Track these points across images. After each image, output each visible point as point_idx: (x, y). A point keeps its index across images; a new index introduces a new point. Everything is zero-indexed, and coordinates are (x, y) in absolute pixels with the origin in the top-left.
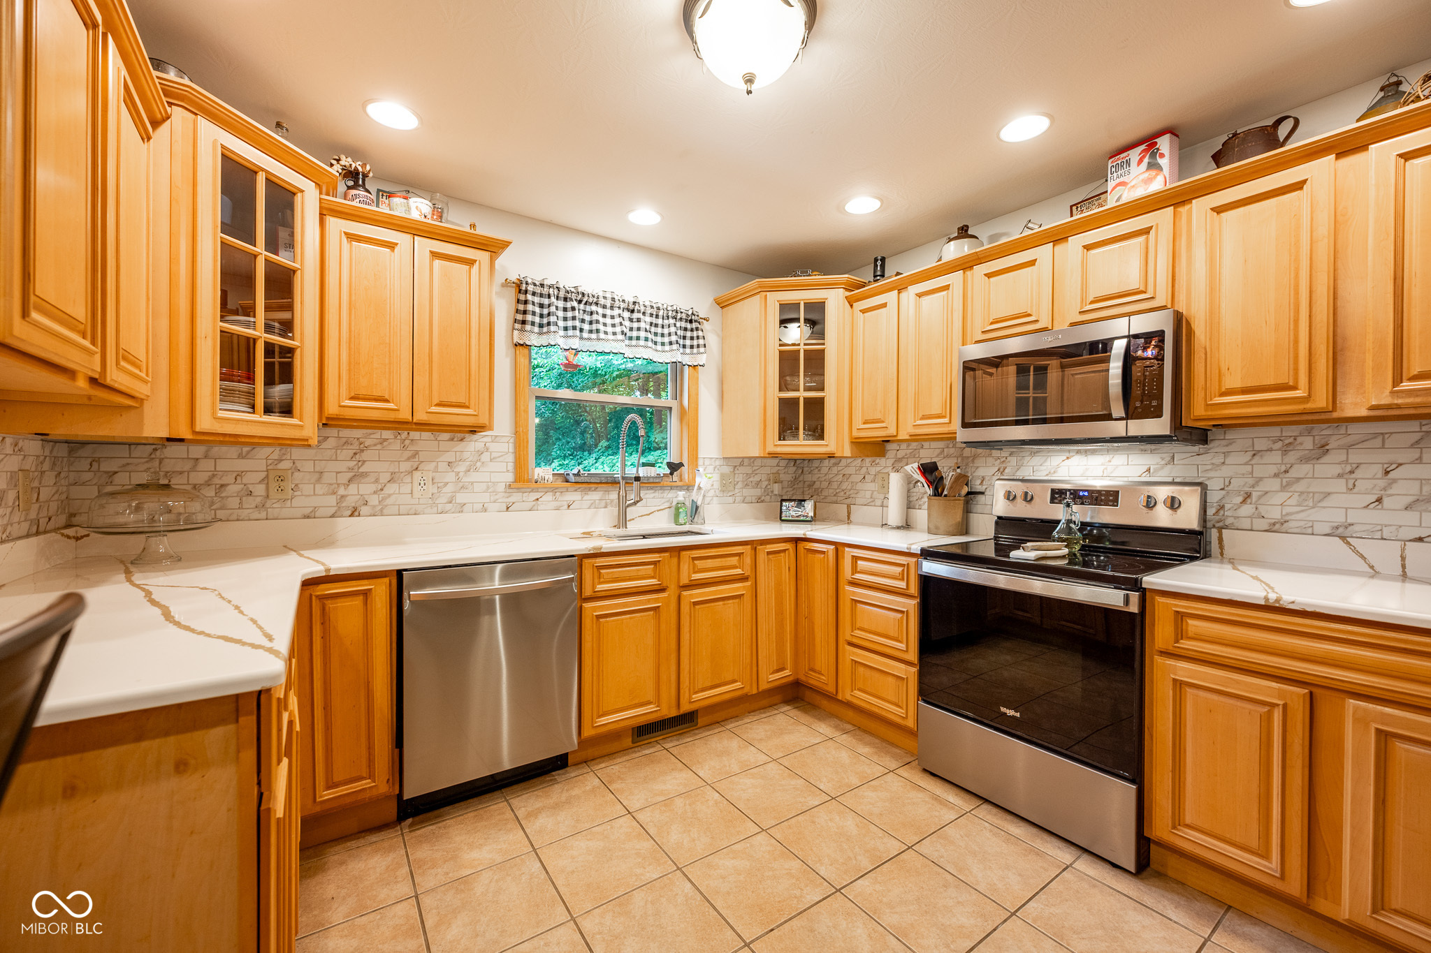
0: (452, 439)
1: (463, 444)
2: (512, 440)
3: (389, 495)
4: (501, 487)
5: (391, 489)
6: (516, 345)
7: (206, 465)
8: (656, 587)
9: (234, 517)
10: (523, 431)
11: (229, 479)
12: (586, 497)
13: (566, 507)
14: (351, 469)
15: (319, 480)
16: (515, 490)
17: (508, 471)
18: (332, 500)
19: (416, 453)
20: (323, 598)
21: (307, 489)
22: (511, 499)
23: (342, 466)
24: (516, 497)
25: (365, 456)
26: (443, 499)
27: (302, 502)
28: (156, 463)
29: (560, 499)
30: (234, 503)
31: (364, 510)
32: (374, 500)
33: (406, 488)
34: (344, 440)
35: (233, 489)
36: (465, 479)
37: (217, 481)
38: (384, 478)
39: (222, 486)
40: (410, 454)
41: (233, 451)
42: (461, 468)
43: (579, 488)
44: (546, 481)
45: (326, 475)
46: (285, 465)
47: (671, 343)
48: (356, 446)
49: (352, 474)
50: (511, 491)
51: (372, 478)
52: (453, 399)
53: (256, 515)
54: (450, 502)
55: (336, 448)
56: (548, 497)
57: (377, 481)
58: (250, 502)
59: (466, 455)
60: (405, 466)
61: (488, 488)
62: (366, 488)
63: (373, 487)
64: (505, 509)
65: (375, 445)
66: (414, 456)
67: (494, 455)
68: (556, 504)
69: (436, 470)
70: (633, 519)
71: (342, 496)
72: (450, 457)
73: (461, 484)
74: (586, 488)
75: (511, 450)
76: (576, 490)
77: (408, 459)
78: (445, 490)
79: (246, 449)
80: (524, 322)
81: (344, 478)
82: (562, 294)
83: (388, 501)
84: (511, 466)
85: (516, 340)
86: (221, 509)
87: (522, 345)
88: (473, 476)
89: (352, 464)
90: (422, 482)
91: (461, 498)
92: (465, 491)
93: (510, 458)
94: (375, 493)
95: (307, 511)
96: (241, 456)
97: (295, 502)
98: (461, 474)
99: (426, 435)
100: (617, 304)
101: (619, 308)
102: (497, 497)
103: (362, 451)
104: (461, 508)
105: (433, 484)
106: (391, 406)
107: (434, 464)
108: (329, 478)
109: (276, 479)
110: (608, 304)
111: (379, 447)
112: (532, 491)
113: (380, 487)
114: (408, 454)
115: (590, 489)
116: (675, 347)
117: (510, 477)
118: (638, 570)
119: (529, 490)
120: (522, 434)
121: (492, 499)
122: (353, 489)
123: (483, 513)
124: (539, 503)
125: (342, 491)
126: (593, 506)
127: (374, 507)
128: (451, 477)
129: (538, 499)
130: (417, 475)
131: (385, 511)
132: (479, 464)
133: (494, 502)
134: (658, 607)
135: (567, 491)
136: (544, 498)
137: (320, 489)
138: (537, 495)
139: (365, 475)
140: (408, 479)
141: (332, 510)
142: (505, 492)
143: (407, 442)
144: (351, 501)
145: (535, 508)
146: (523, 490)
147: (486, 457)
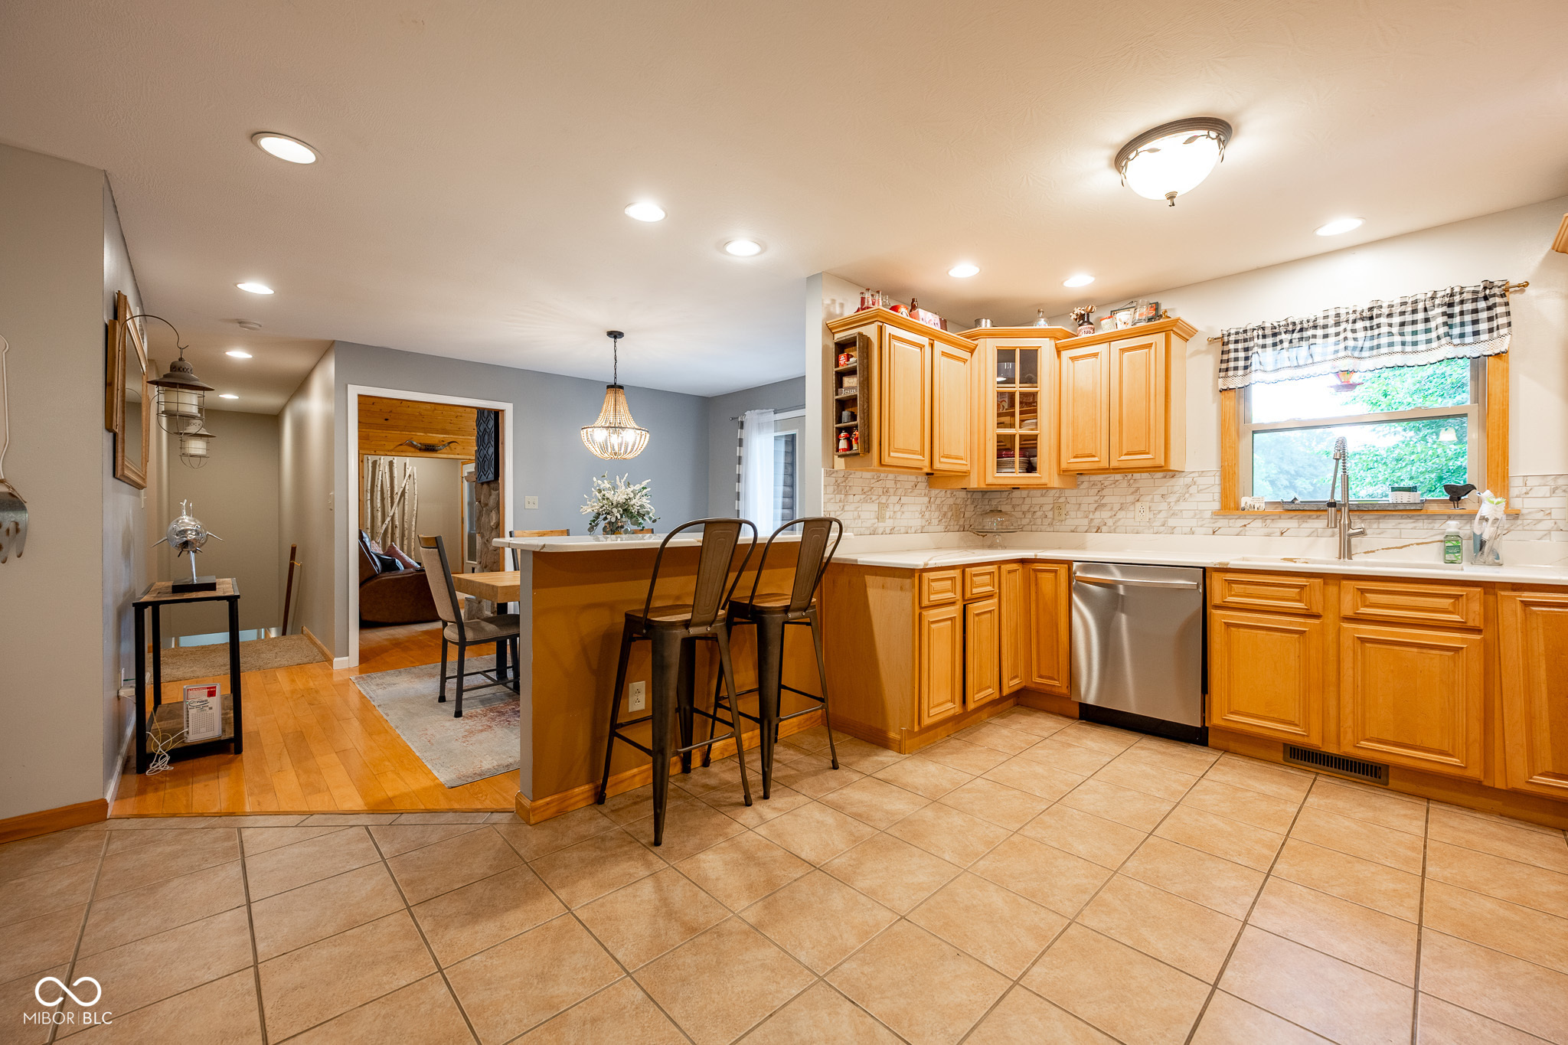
0: (1165, 477)
1: (1174, 480)
2: (1218, 474)
3: (1120, 519)
4: (1208, 514)
5: (1121, 515)
6: (1220, 391)
7: (1028, 501)
8: (1303, 612)
9: (1039, 530)
10: (1228, 465)
11: (1037, 509)
12: (1304, 525)
13: (1279, 534)
14: (1096, 501)
15: (1079, 509)
16: (1221, 517)
17: (1214, 500)
18: (1086, 522)
19: (1138, 489)
20: (1036, 571)
21: (1072, 514)
22: (1218, 525)
23: (1091, 500)
24: (1222, 523)
25: (1104, 492)
26: (1158, 523)
27: (1070, 523)
28: (1009, 500)
29: (1272, 525)
30: (1039, 521)
31: (1104, 529)
32: (1110, 522)
33: (1130, 515)
34: (1092, 483)
35: (1039, 514)
36: (1175, 508)
37: (1032, 509)
38: (1117, 507)
39: (1034, 512)
40: (1133, 490)
41: (1038, 493)
42: (1173, 499)
43: (1296, 516)
44: (1256, 509)
45: (1082, 505)
46: (1062, 500)
47: (1439, 338)
48: (1099, 486)
49: (1097, 505)
50: (1216, 517)
51: (1108, 507)
52: (1137, 449)
53: (1048, 529)
54: (1163, 526)
55: (1088, 488)
56: (1258, 523)
57: (1112, 509)
58: (1047, 521)
59: (1176, 489)
60: (1130, 499)
61: (1195, 515)
62: (1105, 514)
63: (1109, 514)
64: (1212, 533)
65: (1111, 485)
66: (1136, 491)
67: (1201, 487)
68: (1266, 530)
69: (1152, 501)
70: (1374, 552)
71: (1091, 519)
72: (1163, 490)
73: (1172, 512)
74: (1304, 516)
75: (1217, 482)
76: (1291, 518)
77: (1132, 493)
78: (1159, 516)
79: (1044, 491)
80: (1227, 370)
81: (1092, 507)
82: (1268, 332)
83: (1119, 523)
84: (1217, 496)
85: (1221, 386)
86: (1034, 525)
87: (1225, 390)
88: (1182, 505)
89: (1097, 498)
90: (1142, 510)
91: (1171, 522)
92: (1176, 517)
93: (1217, 489)
94: (1111, 517)
95: (1073, 528)
96: (1042, 496)
97: (1068, 522)
98: (1172, 504)
99: (1145, 475)
100: (1343, 318)
101: (1347, 321)
102: (1204, 522)
103: (1103, 489)
104: (1172, 530)
105: (1150, 511)
106: (1096, 459)
107: (1151, 496)
108: (1084, 507)
109: (1057, 507)
110: (1331, 321)
111: (1113, 486)
112: (1239, 518)
113: (1114, 513)
114: (1132, 490)
115: (1310, 517)
116: (1444, 341)
117: (1216, 506)
118: (1278, 591)
119: (1236, 517)
120: (1227, 468)
121: (1200, 523)
122: (1097, 514)
123: (1191, 535)
124: (1246, 528)
125: (1091, 516)
126: (1315, 534)
127: (1110, 527)
128: (1164, 506)
129: (1245, 526)
130: (1138, 504)
131: (1117, 530)
132: (1187, 495)
133: (1201, 526)
134: (1305, 631)
135: (1280, 518)
136: (1252, 525)
137: (1080, 514)
138: (1245, 522)
139: (1104, 505)
140: (1132, 508)
141: (1086, 528)
142: (1212, 518)
143: (1132, 481)
144: (1096, 523)
145: (1243, 533)
146: (1230, 517)
147: (1193, 490)
